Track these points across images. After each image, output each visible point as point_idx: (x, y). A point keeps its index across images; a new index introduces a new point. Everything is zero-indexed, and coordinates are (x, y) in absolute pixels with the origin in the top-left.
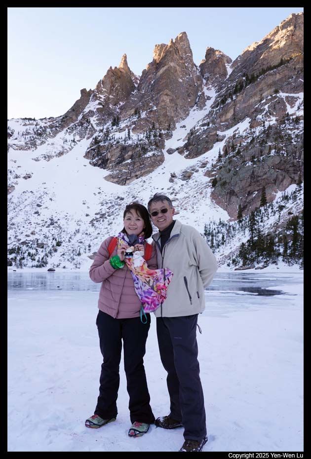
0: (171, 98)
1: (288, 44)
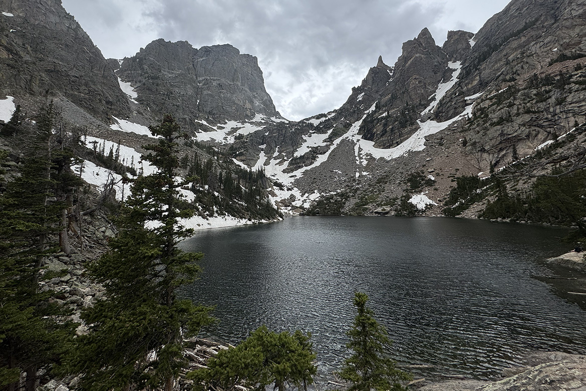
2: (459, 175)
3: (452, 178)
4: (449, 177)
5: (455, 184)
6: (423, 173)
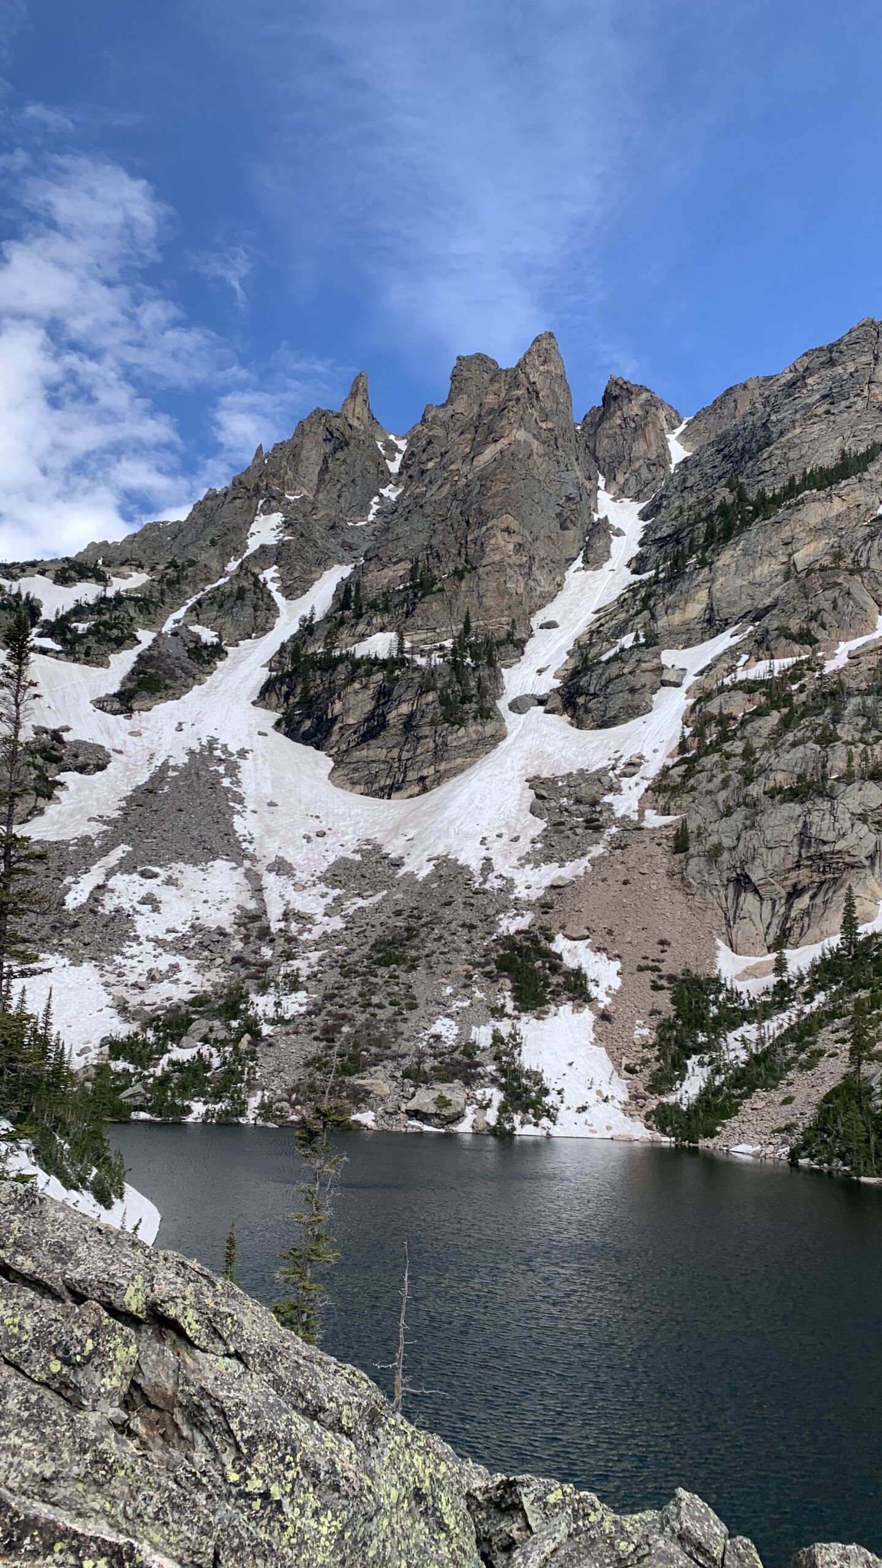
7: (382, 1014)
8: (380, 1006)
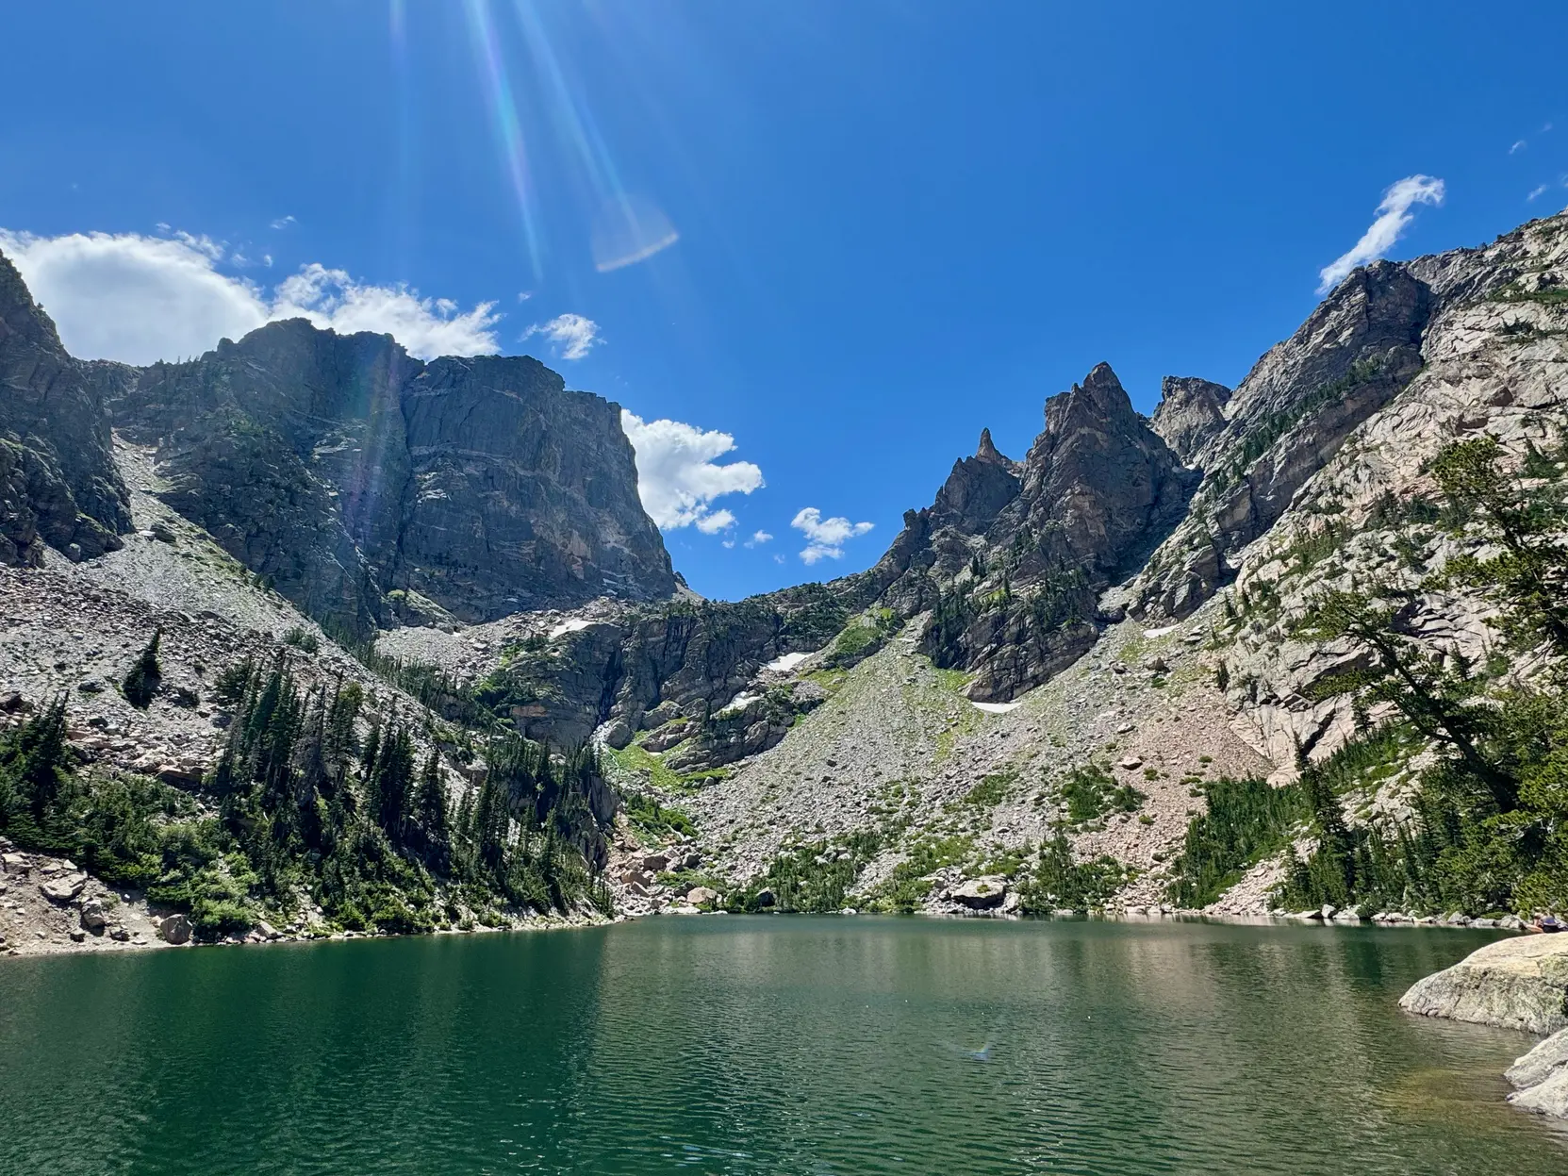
0: (1092, 498)
1: (1360, 331)
2: (1211, 776)
3: (1194, 786)
4: (1183, 783)
5: (1201, 805)
6: (1110, 770)
7: (962, 835)
8: (964, 830)
